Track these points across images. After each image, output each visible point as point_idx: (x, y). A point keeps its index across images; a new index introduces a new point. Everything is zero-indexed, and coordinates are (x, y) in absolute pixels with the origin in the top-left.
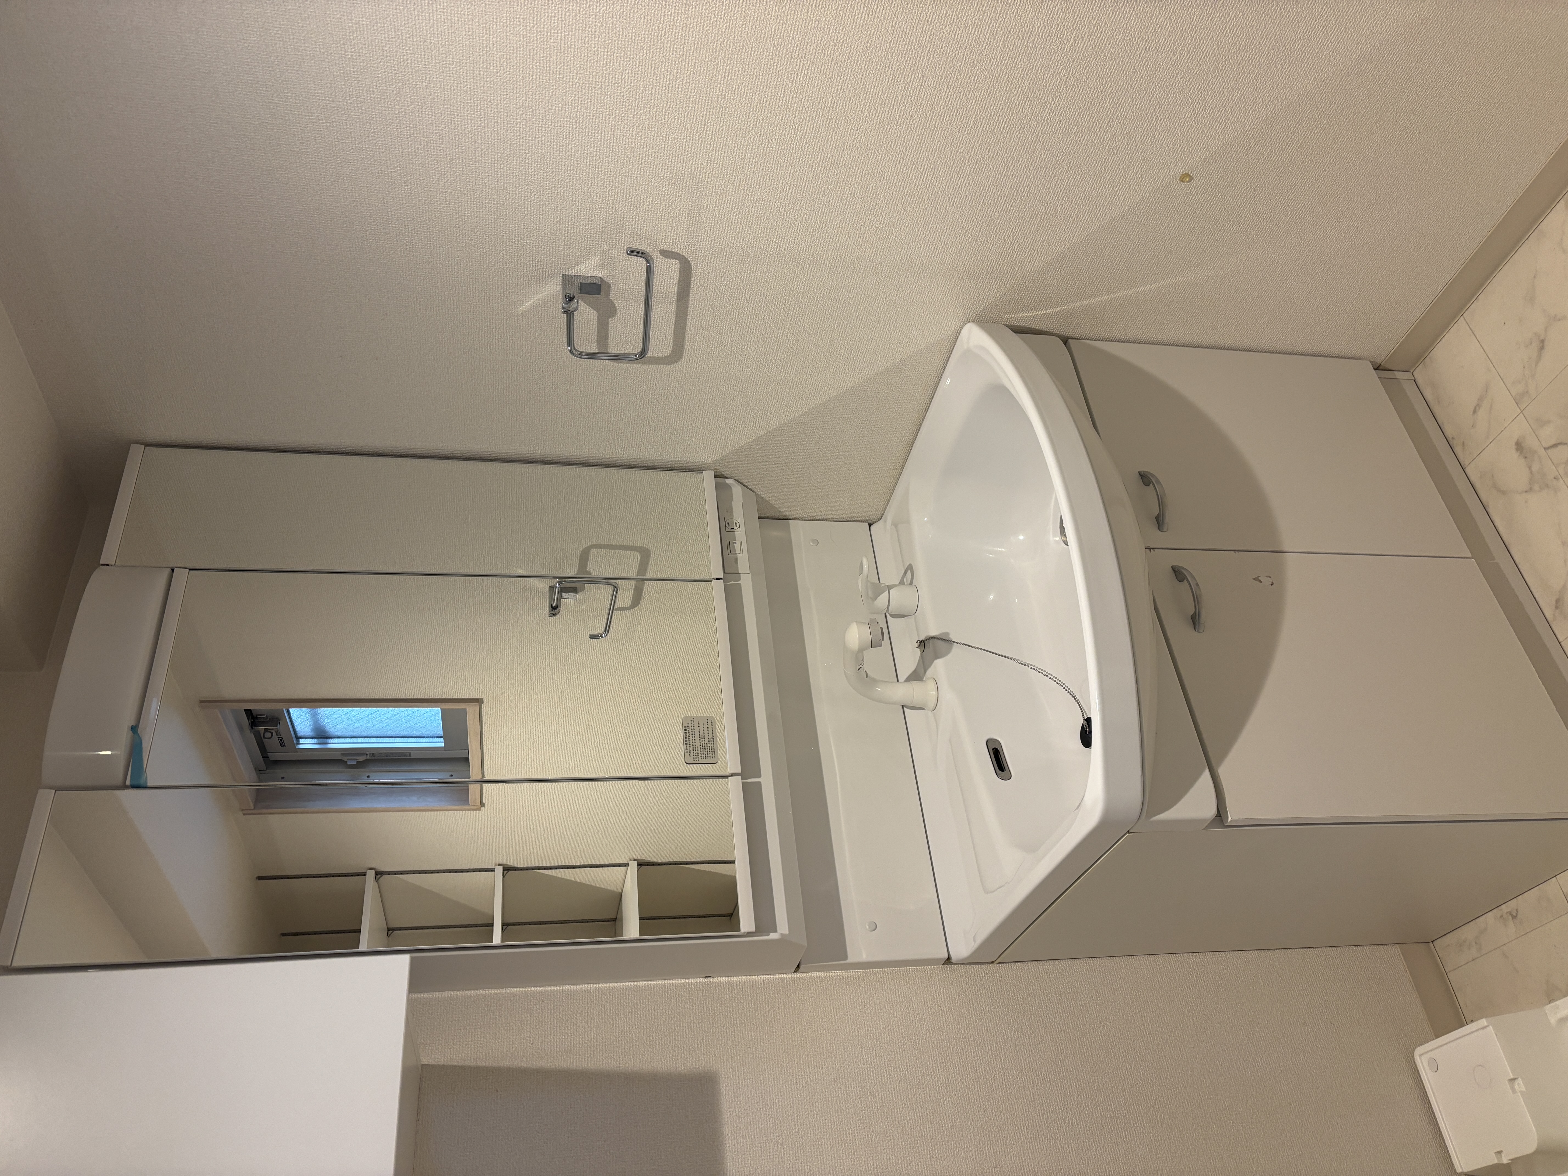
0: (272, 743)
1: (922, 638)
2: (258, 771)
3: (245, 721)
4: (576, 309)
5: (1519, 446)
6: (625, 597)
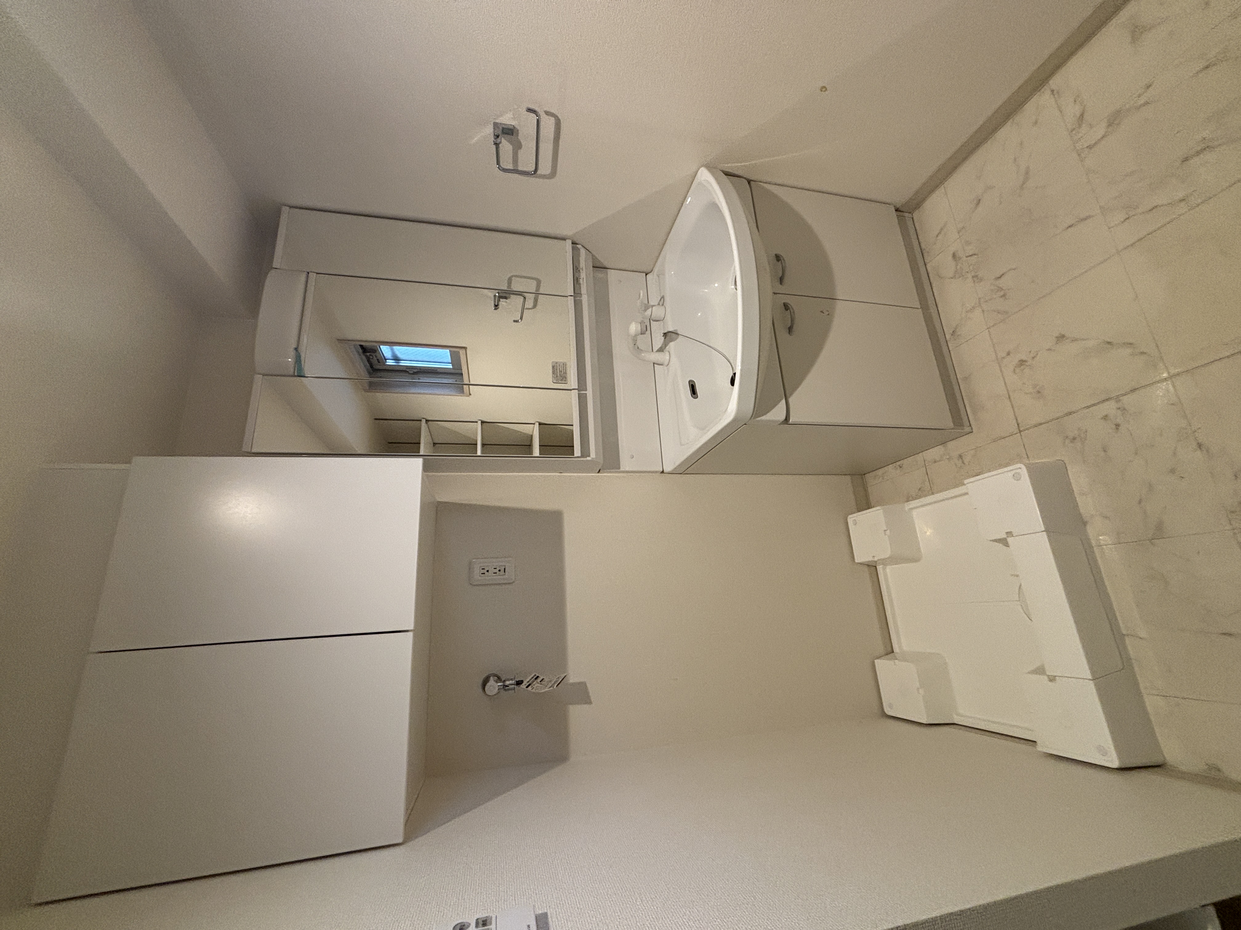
0: (374, 361)
1: (666, 331)
2: (369, 373)
3: (360, 351)
4: (500, 143)
5: (954, 256)
6: (529, 303)
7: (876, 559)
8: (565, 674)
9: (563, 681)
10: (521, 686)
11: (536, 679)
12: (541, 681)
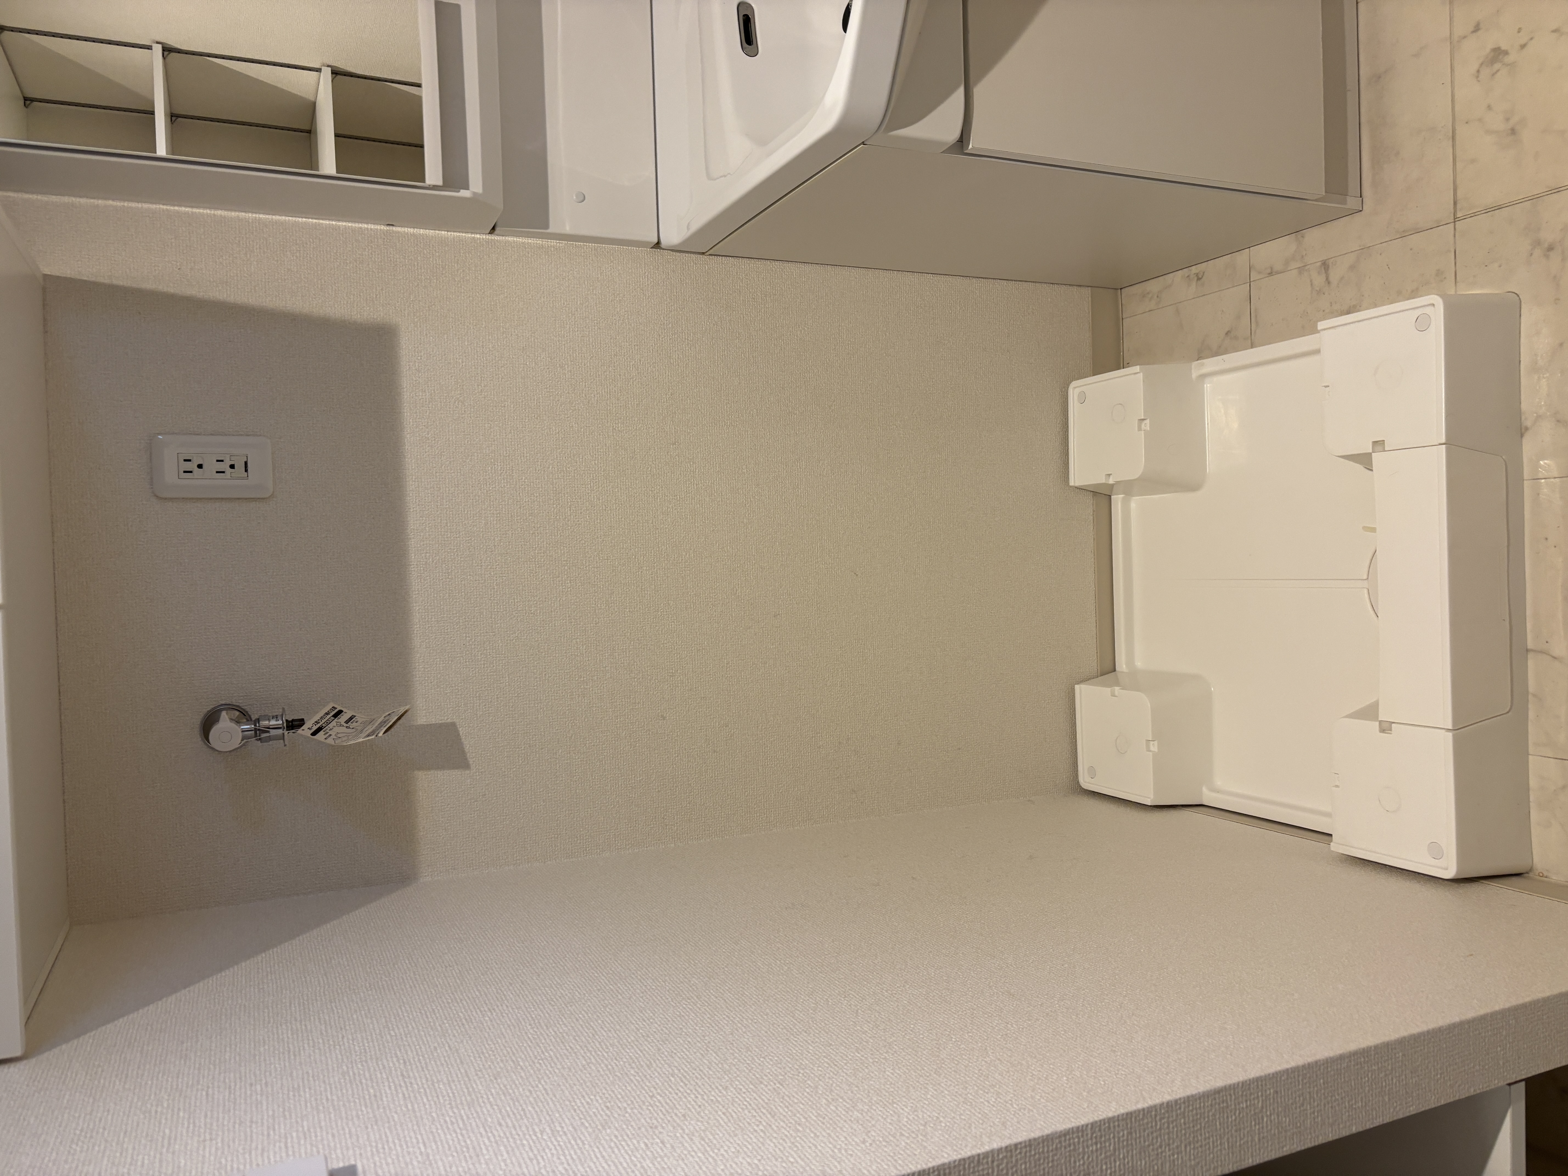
7: (1111, 481)
8: (407, 707)
9: (400, 722)
10: (300, 731)
11: (335, 716)
12: (347, 722)
